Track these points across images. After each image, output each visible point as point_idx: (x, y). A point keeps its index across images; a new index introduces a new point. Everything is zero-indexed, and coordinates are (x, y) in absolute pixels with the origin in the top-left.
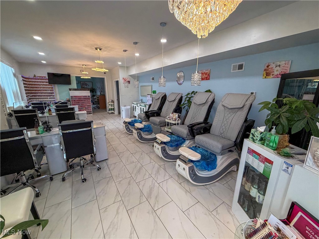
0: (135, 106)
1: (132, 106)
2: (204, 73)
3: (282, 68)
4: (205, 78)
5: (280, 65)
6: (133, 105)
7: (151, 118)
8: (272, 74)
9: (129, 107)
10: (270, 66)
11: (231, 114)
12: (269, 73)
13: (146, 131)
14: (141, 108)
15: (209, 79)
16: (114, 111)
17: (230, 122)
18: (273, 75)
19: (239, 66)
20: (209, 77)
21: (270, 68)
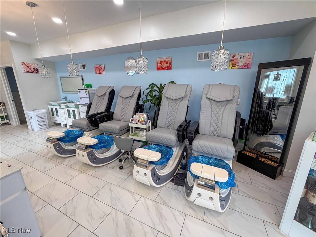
0: (56, 109)
1: (50, 109)
2: (164, 61)
3: (246, 59)
4: (165, 67)
5: (244, 56)
6: (50, 107)
7: (102, 125)
8: (237, 64)
9: (44, 111)
10: (236, 57)
11: (220, 108)
12: (234, 64)
13: (101, 147)
14: (68, 111)
15: (171, 69)
16: (8, 121)
17: (221, 117)
18: (238, 66)
19: (204, 55)
20: (171, 66)
21: (235, 59)
